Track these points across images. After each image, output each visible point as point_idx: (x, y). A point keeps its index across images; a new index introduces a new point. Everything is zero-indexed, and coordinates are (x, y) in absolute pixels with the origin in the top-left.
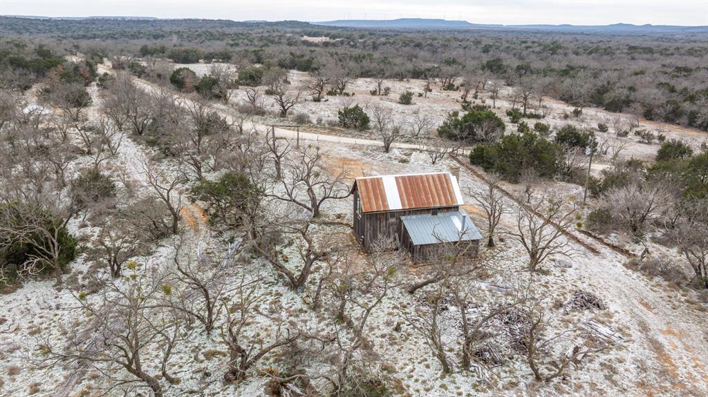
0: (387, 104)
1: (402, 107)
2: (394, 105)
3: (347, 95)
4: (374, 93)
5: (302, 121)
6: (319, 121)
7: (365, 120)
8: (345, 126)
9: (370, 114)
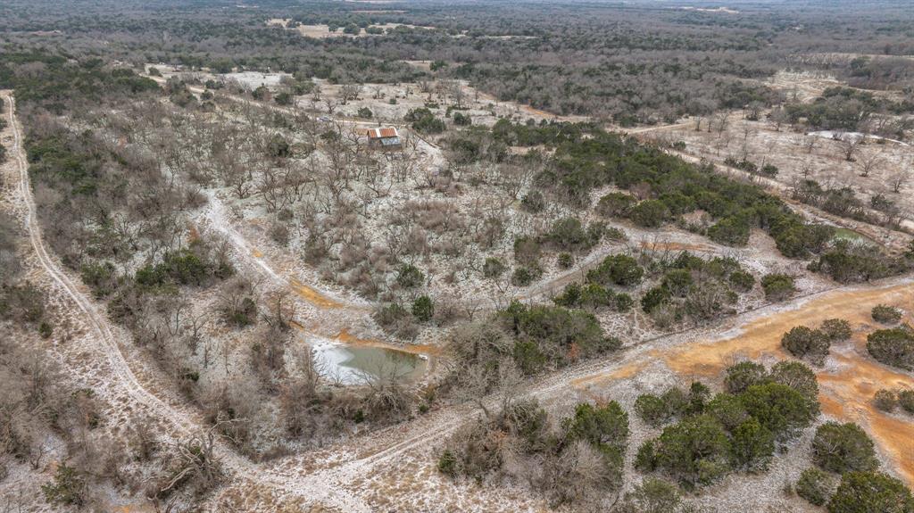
0: (383, 104)
1: (390, 106)
2: (386, 105)
3: (359, 99)
4: (375, 98)
5: (340, 115)
6: (349, 115)
7: (370, 114)
8: (362, 117)
9: (372, 110)
